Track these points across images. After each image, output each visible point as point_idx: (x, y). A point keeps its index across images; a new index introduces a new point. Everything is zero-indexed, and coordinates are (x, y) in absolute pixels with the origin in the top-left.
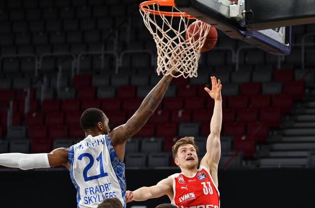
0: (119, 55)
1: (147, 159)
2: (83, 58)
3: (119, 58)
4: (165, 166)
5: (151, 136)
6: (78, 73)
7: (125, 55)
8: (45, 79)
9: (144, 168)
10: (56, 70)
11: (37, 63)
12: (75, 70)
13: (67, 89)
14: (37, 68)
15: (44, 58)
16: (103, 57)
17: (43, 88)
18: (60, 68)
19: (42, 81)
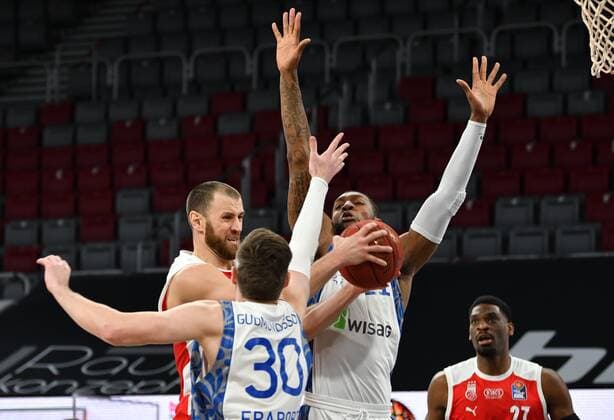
0: (489, 34)
1: (552, 239)
2: (416, 44)
3: (489, 40)
4: (589, 250)
5: (557, 193)
6: (408, 73)
7: (501, 33)
8: (345, 88)
9: (547, 256)
10: (366, 68)
11: (328, 56)
12: (403, 67)
13: (388, 106)
14: (328, 65)
15: (342, 46)
16: (455, 40)
17: (343, 103)
18: (374, 65)
19: (340, 92)
